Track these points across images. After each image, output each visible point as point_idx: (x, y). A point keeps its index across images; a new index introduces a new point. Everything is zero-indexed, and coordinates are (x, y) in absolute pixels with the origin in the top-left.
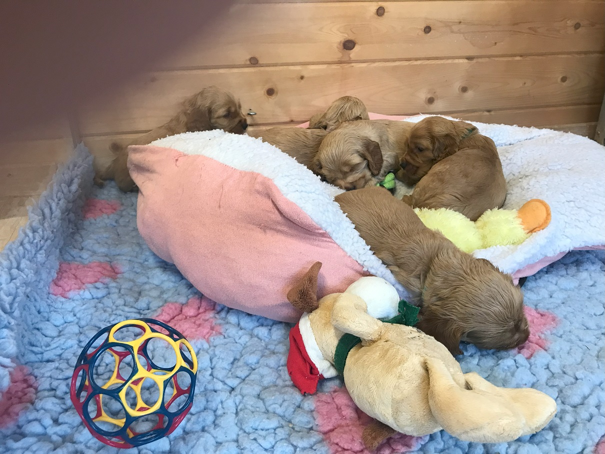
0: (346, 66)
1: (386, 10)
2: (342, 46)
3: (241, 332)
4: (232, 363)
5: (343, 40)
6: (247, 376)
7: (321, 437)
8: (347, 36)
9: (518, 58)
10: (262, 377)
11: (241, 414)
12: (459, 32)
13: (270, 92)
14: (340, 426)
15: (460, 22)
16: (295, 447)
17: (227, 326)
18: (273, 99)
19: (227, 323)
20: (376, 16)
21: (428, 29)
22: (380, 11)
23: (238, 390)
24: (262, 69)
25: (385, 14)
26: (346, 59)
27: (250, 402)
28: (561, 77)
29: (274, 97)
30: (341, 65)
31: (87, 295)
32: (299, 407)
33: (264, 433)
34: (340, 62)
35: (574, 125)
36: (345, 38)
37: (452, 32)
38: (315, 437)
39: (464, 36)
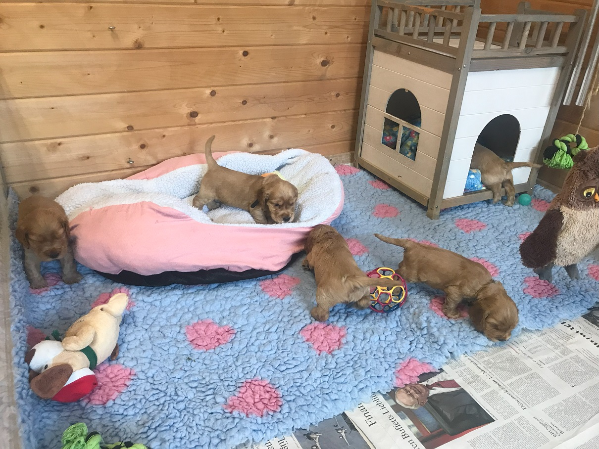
0: (193, 127)
1: (217, 92)
2: (189, 116)
3: (145, 304)
4: (144, 319)
5: (190, 112)
6: (153, 323)
7: (189, 342)
9: (303, 116)
10: (159, 322)
11: (152, 339)
12: (265, 103)
13: (143, 147)
14: (197, 338)
15: (265, 97)
16: (178, 348)
17: (138, 302)
18: (144, 151)
19: (138, 300)
20: (211, 96)
21: (244, 102)
22: (212, 94)
23: (149, 330)
24: (136, 132)
25: (217, 94)
26: (192, 123)
27: (156, 334)
28: (331, 126)
29: (145, 149)
30: (190, 127)
31: (53, 293)
32: (179, 332)
33: (164, 344)
34: (189, 125)
35: (341, 154)
36: (191, 110)
37: (261, 103)
38: (187, 343)
39: (268, 105)
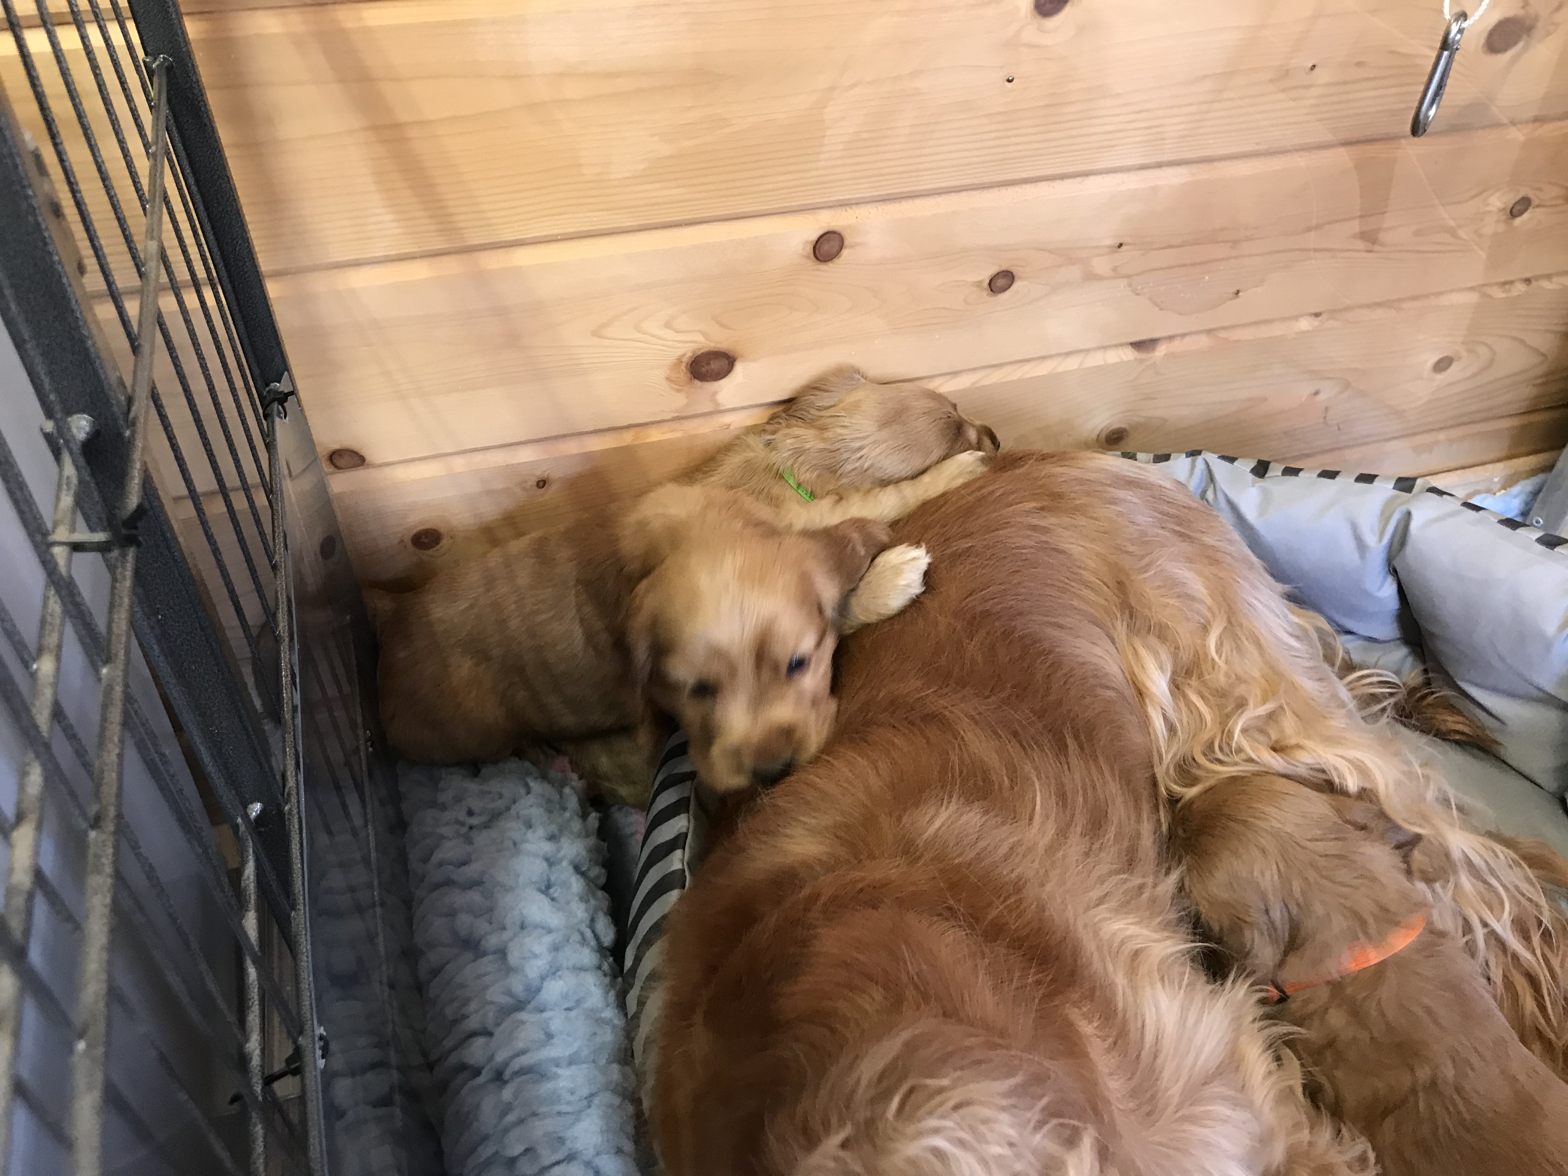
1: (846, 243)
2: (683, 374)
5: (689, 354)
8: (701, 339)
12: (1116, 274)
15: (1120, 245)
20: (812, 264)
21: (1001, 282)
22: (825, 248)
25: (845, 252)
26: (700, 406)
28: (1434, 359)
36: (695, 346)
37: (1091, 277)
39: (1130, 285)
